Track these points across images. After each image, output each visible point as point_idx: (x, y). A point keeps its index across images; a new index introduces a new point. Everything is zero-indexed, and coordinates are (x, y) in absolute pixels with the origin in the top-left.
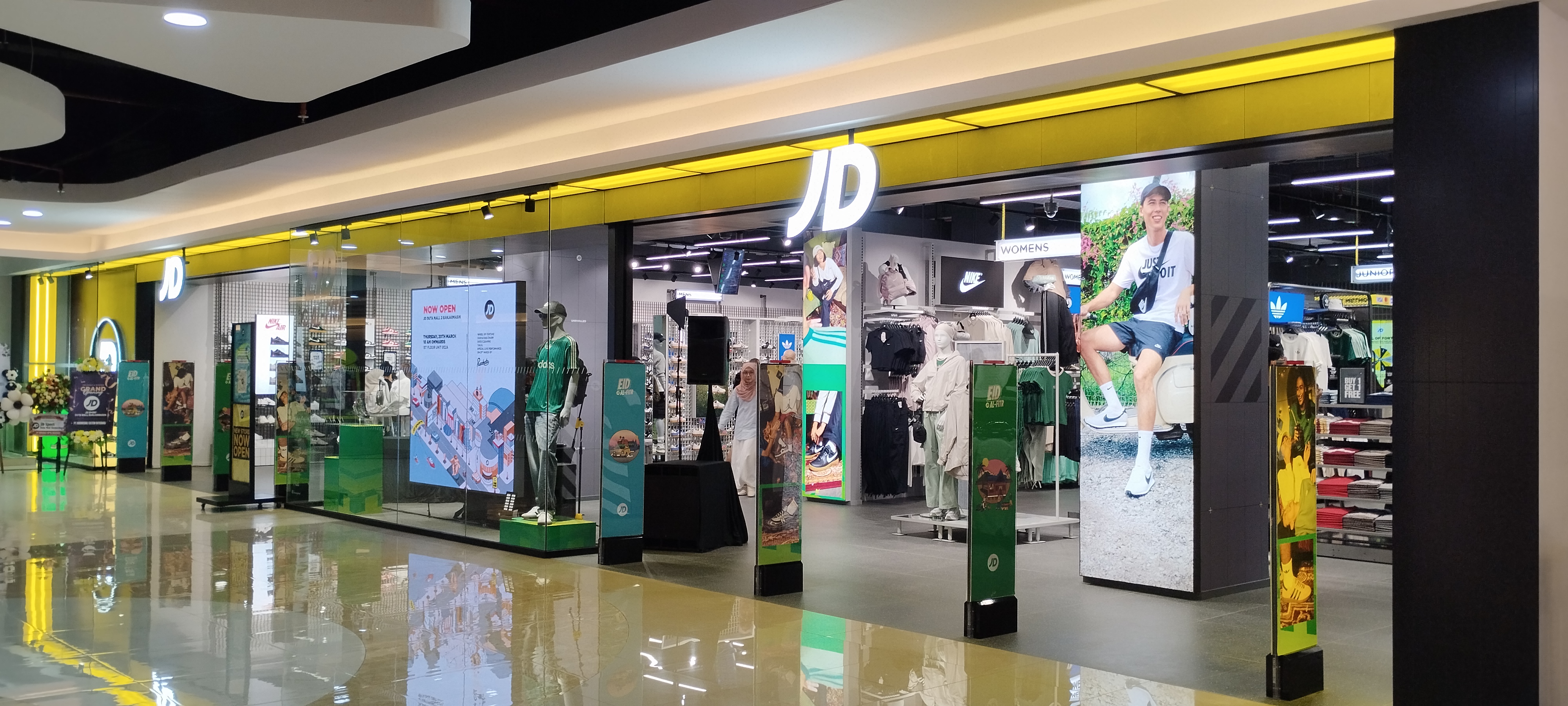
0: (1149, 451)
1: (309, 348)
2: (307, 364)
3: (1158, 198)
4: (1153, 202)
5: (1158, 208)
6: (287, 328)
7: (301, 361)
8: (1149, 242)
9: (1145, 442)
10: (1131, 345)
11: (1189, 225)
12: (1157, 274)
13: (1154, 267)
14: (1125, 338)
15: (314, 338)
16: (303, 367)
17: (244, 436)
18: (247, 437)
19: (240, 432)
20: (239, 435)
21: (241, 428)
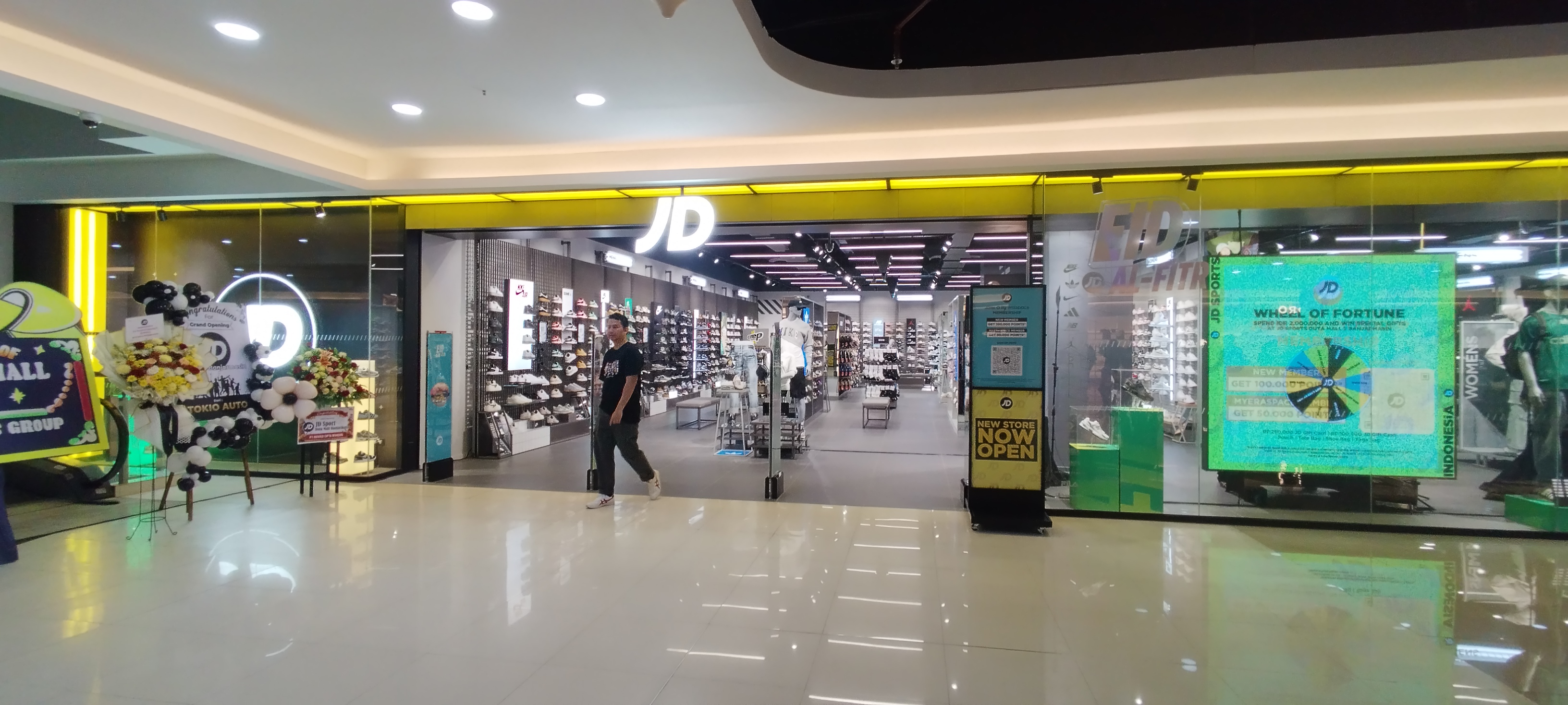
17: (1014, 431)
18: (1023, 432)
19: (1001, 426)
20: (995, 429)
21: (1002, 421)
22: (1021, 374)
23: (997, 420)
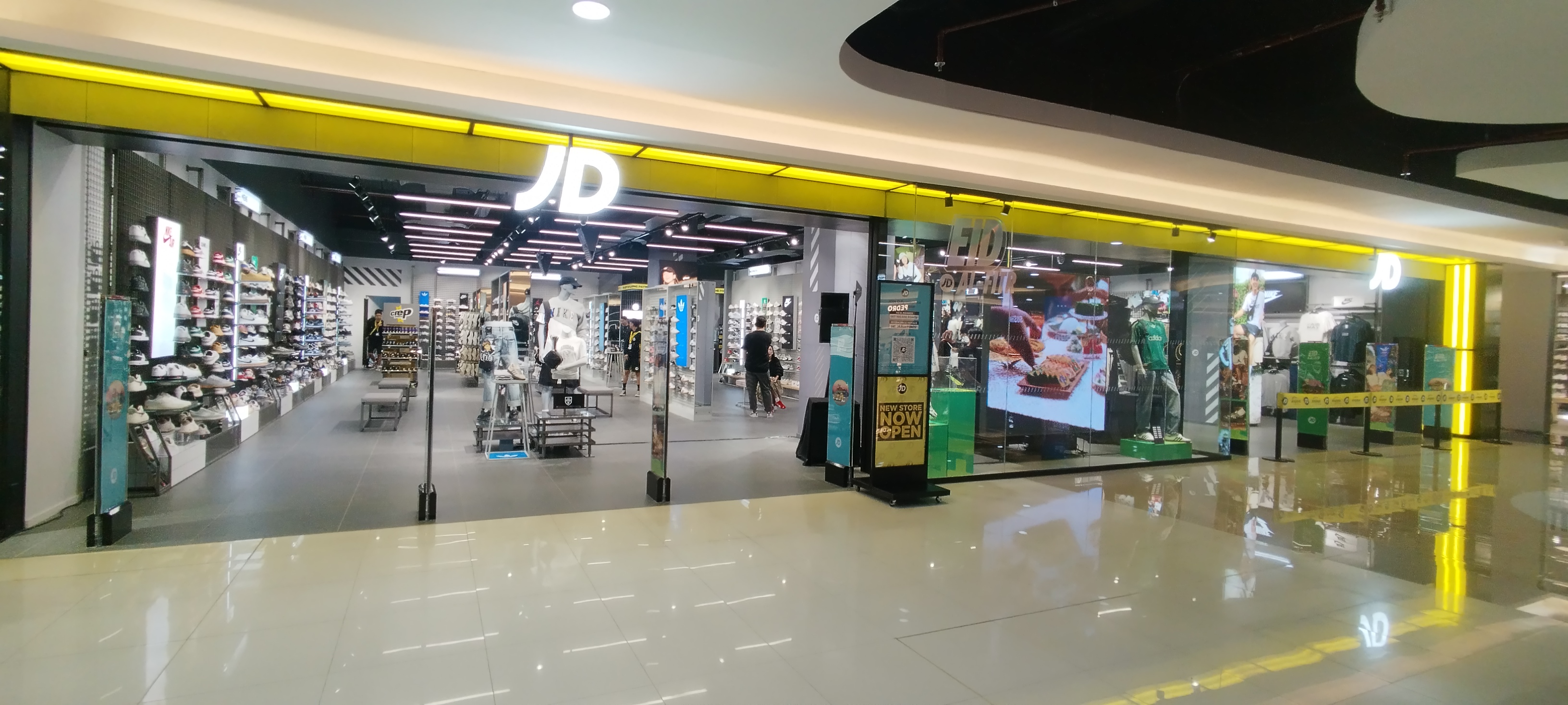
17: (907, 413)
18: (914, 413)
19: (898, 409)
20: (893, 413)
21: (899, 404)
22: (913, 362)
23: (895, 404)
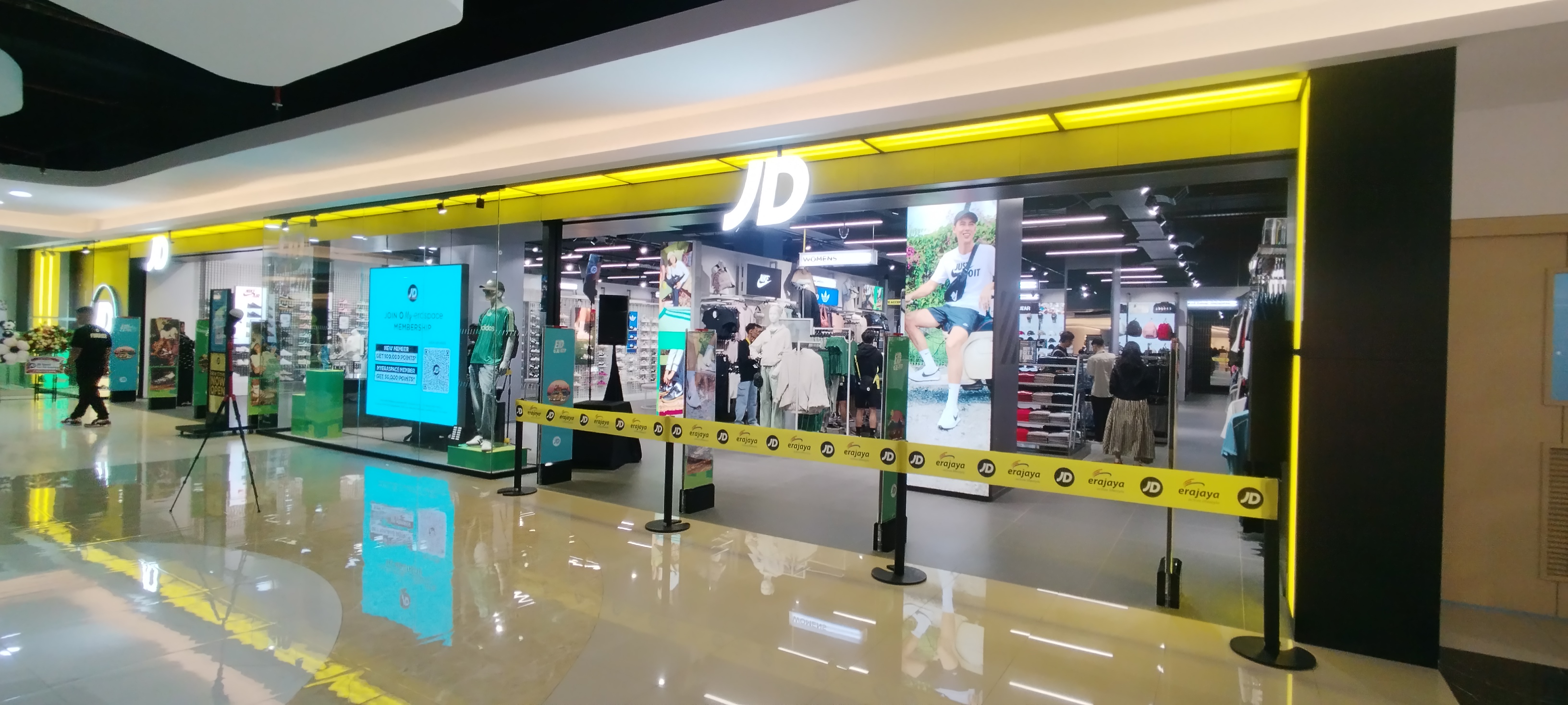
0: (957, 398)
1: (279, 311)
2: (278, 323)
3: (968, 221)
4: (963, 224)
5: (967, 227)
6: (260, 297)
7: (273, 321)
8: (960, 252)
9: (954, 391)
10: (945, 323)
11: (992, 240)
12: (966, 274)
13: (964, 269)
14: (940, 318)
15: (283, 305)
16: (275, 326)
